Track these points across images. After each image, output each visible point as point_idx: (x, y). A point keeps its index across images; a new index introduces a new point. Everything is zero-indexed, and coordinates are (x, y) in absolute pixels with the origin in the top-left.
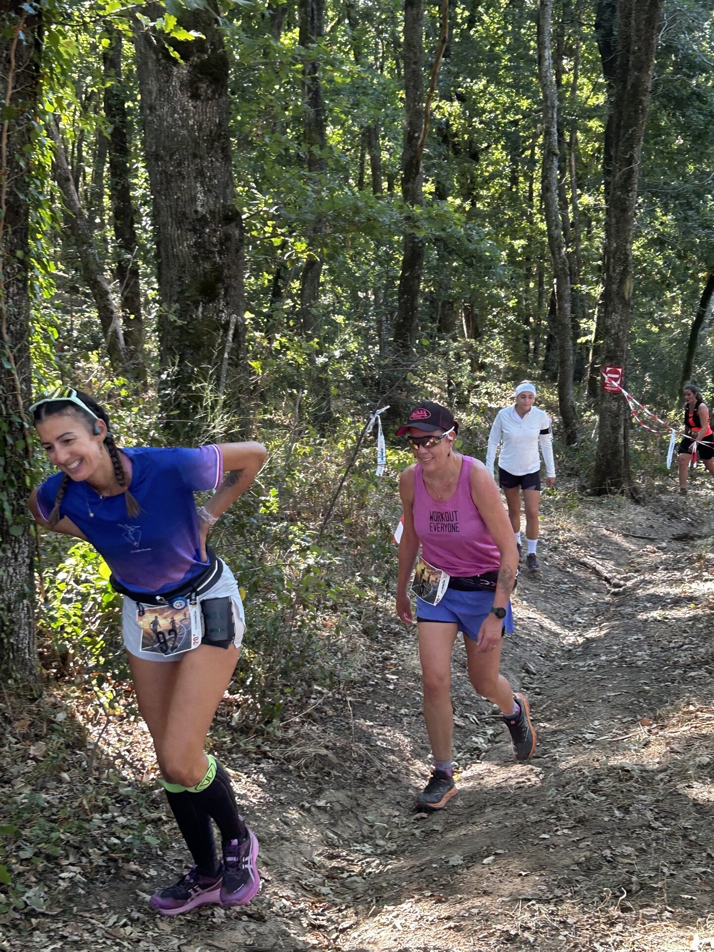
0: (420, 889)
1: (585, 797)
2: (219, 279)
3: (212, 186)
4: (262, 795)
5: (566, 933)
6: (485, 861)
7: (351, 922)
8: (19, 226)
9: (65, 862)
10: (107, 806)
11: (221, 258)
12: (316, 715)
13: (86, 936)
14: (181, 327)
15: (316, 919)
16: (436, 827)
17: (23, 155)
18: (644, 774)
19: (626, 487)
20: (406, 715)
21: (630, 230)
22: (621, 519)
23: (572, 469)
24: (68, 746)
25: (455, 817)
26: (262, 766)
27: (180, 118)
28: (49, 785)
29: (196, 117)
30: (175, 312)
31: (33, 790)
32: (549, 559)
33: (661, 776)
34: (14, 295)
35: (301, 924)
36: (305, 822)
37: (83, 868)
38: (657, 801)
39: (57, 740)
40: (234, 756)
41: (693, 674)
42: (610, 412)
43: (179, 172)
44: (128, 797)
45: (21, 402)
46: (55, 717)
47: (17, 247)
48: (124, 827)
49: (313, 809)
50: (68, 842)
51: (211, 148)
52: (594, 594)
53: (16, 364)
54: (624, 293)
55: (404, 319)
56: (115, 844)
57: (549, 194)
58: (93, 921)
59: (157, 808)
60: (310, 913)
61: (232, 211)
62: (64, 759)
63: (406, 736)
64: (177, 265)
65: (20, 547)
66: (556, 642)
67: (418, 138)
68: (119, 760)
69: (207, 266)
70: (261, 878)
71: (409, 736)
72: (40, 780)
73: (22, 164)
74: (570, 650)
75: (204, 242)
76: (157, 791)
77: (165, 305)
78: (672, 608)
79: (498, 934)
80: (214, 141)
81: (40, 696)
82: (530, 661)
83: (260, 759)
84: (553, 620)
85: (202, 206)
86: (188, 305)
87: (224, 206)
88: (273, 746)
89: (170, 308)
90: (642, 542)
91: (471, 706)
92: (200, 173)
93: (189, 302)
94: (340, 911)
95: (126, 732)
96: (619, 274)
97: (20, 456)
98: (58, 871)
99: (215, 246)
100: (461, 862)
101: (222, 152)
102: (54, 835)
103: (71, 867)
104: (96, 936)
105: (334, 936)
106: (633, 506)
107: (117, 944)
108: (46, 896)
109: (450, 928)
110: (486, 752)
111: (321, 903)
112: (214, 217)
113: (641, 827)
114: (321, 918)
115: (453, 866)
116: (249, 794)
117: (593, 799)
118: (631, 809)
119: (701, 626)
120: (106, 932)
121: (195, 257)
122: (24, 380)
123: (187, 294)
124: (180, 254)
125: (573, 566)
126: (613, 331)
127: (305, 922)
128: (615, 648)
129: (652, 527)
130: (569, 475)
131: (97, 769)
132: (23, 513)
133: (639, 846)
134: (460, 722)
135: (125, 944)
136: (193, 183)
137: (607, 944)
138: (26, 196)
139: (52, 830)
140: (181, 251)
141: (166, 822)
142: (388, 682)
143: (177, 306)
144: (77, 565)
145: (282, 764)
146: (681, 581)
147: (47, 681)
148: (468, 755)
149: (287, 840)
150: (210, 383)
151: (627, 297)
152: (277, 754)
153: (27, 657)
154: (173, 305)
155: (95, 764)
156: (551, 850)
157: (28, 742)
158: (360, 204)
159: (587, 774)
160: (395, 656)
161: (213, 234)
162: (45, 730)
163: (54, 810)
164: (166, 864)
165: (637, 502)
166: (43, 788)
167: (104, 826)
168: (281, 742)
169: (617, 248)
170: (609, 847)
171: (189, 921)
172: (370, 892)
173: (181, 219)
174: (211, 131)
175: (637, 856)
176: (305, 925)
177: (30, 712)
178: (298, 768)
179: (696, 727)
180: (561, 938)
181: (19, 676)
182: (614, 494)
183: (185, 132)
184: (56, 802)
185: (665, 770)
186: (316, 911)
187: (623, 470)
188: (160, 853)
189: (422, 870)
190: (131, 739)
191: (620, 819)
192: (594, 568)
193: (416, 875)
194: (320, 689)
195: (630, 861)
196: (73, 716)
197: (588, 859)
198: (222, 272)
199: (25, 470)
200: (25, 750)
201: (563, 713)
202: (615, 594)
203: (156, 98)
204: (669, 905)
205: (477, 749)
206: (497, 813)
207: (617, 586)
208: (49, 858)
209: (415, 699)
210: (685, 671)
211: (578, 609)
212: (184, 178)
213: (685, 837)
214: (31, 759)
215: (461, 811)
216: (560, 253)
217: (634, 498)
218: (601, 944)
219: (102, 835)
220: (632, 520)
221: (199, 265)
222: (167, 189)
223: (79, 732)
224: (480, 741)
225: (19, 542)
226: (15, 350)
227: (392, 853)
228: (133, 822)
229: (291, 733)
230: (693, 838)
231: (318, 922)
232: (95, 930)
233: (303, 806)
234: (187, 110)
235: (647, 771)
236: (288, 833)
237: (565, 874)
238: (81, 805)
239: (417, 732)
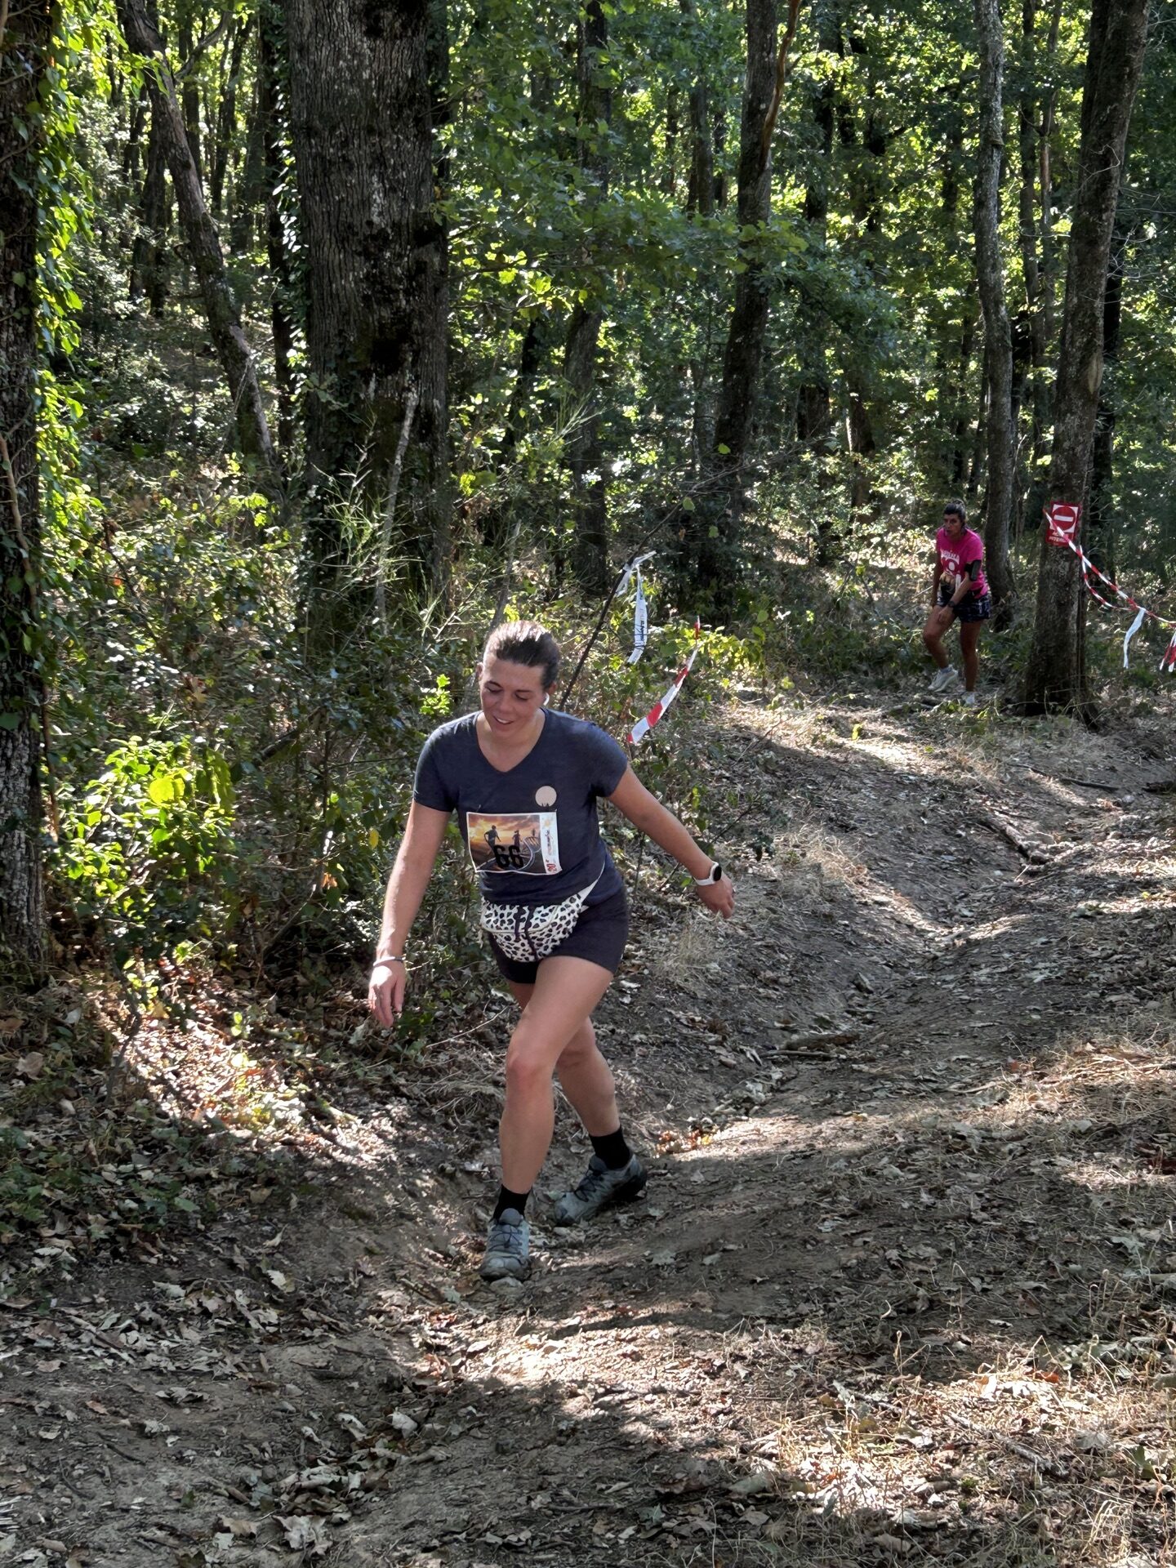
0: (598, 1298)
1: (885, 1172)
2: (405, 335)
3: (398, 181)
4: (383, 1149)
5: (799, 1366)
6: (708, 1260)
7: (488, 1342)
8: (19, 232)
9: (47, 1232)
10: (129, 1153)
11: (408, 302)
12: (493, 1036)
13: (65, 1341)
14: (339, 413)
15: (434, 1337)
16: (653, 1212)
17: (26, 119)
18: (988, 1143)
19: (1075, 702)
20: (642, 1044)
21: (1101, 276)
22: (1062, 754)
23: (997, 672)
24: (79, 1061)
25: (687, 1199)
26: (389, 1107)
27: (348, 68)
28: (40, 1118)
29: (375, 65)
30: (331, 387)
31: (15, 1124)
32: (930, 814)
33: (1010, 1146)
34: (9, 345)
35: (411, 1344)
36: (442, 1196)
37: (75, 1243)
38: (994, 1182)
39: (62, 1051)
40: (347, 1090)
41: (1113, 998)
42: (1057, 578)
43: (343, 156)
44: (164, 1141)
45: (19, 518)
46: (65, 1017)
47: (14, 267)
48: (149, 1185)
49: (459, 1175)
50: (58, 1202)
51: (397, 117)
52: (998, 873)
53: (11, 455)
54: (1087, 381)
55: (732, 415)
56: (131, 1210)
57: (984, 212)
58: (78, 1320)
59: (207, 1161)
60: (427, 1327)
61: (431, 223)
62: (73, 1081)
63: (635, 1074)
64: (336, 310)
65: (14, 748)
66: (920, 946)
67: (766, 111)
68: (160, 1086)
69: (386, 313)
70: (360, 1272)
71: (639, 1075)
72: (30, 1110)
73: (23, 133)
74: (936, 958)
75: (382, 273)
76: (212, 1136)
77: (314, 377)
78: (1112, 898)
79: (695, 1364)
80: (401, 108)
81: (46, 984)
82: (864, 970)
83: (388, 1097)
84: (920, 910)
85: (380, 214)
86: (353, 378)
87: (415, 215)
88: (412, 1077)
89: (321, 381)
90: (1091, 792)
91: (754, 1036)
92: (379, 160)
93: (354, 373)
94: (475, 1326)
95: (177, 1046)
96: (1079, 348)
97: (16, 603)
98: (34, 1244)
99: (400, 281)
100: (670, 1261)
101: (416, 125)
102: (32, 1191)
103: (57, 1241)
104: (80, 1342)
105: (457, 1363)
106: (1085, 735)
107: (111, 1356)
108: (10, 1281)
109: (625, 1355)
110: (762, 1104)
111: (447, 1312)
112: (399, 234)
113: (956, 1219)
114: (443, 1335)
115: (657, 1266)
116: (361, 1147)
117: (896, 1177)
118: (948, 1191)
119: (1151, 926)
120: (97, 1337)
121: (366, 298)
122: (25, 482)
123: (351, 359)
124: (342, 294)
125: (968, 826)
126: (1066, 445)
127: (417, 1340)
128: (1006, 955)
129: (1113, 769)
130: (992, 681)
131: (122, 1099)
132: (21, 694)
133: (944, 1246)
134: (731, 1060)
135: (125, 1355)
136: (366, 177)
137: (857, 1384)
138: (30, 185)
139: (35, 1183)
140: (344, 288)
141: (218, 1182)
142: (622, 992)
143: (332, 378)
144: (116, 783)
145: (422, 1105)
146: (1140, 855)
147: (62, 964)
148: (731, 1109)
149: (412, 1218)
150: (352, 503)
151: (1091, 388)
152: (416, 1091)
153: (25, 921)
154: (327, 375)
155: (118, 1090)
156: (809, 1247)
157: (16, 1053)
158: (634, 217)
159: (900, 1140)
160: (641, 953)
161: (397, 262)
162: (46, 1035)
163: (43, 1155)
164: (209, 1244)
165: (1093, 728)
166: (33, 1123)
167: (119, 1182)
168: (424, 1072)
169: (1079, 306)
170: (899, 1247)
171: (230, 1329)
172: (525, 1301)
173: (344, 235)
174: (398, 90)
175: (939, 1261)
176: (417, 1345)
177: (25, 1007)
178: (447, 1113)
179: (1085, 1076)
180: (789, 1373)
181: (10, 951)
182: (1054, 713)
183: (356, 91)
184: (47, 1143)
185: (1019, 1138)
186: (437, 1326)
187: (1074, 675)
188: (202, 1227)
189: (610, 1271)
190: (181, 1056)
191: (928, 1207)
192: (1003, 831)
193: (599, 1278)
194: (500, 995)
195: (925, 1268)
196: (95, 1017)
197: (862, 1263)
198: (411, 323)
199: (24, 627)
200: (11, 1065)
201: (895, 1051)
202: (1031, 874)
203: (310, 33)
204: (967, 1333)
205: (748, 1100)
206: (748, 1192)
207: (1038, 861)
208: (24, 1225)
209: (661, 1020)
210: (1103, 994)
211: (966, 896)
212: (351, 168)
213: (1020, 1236)
214: (20, 1078)
215: (698, 1190)
216: (997, 312)
217: (1087, 720)
218: (848, 1385)
219: (113, 1196)
220: (1081, 757)
221: (372, 312)
222: (324, 184)
223: (102, 1042)
224: (757, 1090)
225: (14, 740)
226: (9, 434)
227: (574, 1246)
228: (163, 1178)
229: (443, 1058)
230: (1033, 1238)
231: (437, 1341)
232: (80, 1334)
233: (443, 1169)
234: (360, 54)
235: (993, 1139)
236: (414, 1208)
237: (822, 1282)
238: (86, 1150)
239: (654, 1069)
